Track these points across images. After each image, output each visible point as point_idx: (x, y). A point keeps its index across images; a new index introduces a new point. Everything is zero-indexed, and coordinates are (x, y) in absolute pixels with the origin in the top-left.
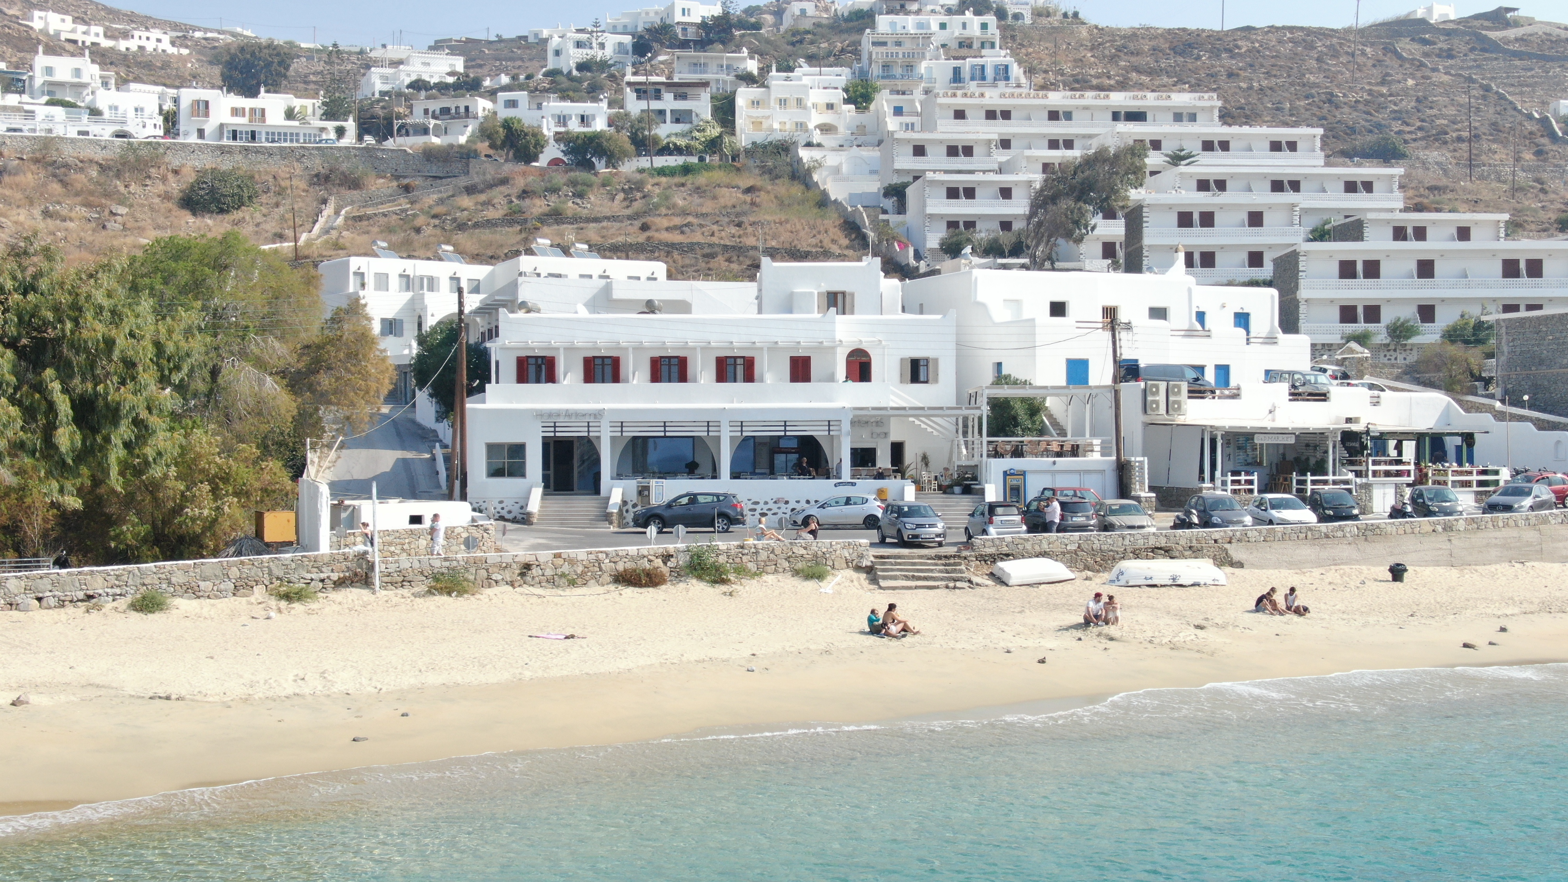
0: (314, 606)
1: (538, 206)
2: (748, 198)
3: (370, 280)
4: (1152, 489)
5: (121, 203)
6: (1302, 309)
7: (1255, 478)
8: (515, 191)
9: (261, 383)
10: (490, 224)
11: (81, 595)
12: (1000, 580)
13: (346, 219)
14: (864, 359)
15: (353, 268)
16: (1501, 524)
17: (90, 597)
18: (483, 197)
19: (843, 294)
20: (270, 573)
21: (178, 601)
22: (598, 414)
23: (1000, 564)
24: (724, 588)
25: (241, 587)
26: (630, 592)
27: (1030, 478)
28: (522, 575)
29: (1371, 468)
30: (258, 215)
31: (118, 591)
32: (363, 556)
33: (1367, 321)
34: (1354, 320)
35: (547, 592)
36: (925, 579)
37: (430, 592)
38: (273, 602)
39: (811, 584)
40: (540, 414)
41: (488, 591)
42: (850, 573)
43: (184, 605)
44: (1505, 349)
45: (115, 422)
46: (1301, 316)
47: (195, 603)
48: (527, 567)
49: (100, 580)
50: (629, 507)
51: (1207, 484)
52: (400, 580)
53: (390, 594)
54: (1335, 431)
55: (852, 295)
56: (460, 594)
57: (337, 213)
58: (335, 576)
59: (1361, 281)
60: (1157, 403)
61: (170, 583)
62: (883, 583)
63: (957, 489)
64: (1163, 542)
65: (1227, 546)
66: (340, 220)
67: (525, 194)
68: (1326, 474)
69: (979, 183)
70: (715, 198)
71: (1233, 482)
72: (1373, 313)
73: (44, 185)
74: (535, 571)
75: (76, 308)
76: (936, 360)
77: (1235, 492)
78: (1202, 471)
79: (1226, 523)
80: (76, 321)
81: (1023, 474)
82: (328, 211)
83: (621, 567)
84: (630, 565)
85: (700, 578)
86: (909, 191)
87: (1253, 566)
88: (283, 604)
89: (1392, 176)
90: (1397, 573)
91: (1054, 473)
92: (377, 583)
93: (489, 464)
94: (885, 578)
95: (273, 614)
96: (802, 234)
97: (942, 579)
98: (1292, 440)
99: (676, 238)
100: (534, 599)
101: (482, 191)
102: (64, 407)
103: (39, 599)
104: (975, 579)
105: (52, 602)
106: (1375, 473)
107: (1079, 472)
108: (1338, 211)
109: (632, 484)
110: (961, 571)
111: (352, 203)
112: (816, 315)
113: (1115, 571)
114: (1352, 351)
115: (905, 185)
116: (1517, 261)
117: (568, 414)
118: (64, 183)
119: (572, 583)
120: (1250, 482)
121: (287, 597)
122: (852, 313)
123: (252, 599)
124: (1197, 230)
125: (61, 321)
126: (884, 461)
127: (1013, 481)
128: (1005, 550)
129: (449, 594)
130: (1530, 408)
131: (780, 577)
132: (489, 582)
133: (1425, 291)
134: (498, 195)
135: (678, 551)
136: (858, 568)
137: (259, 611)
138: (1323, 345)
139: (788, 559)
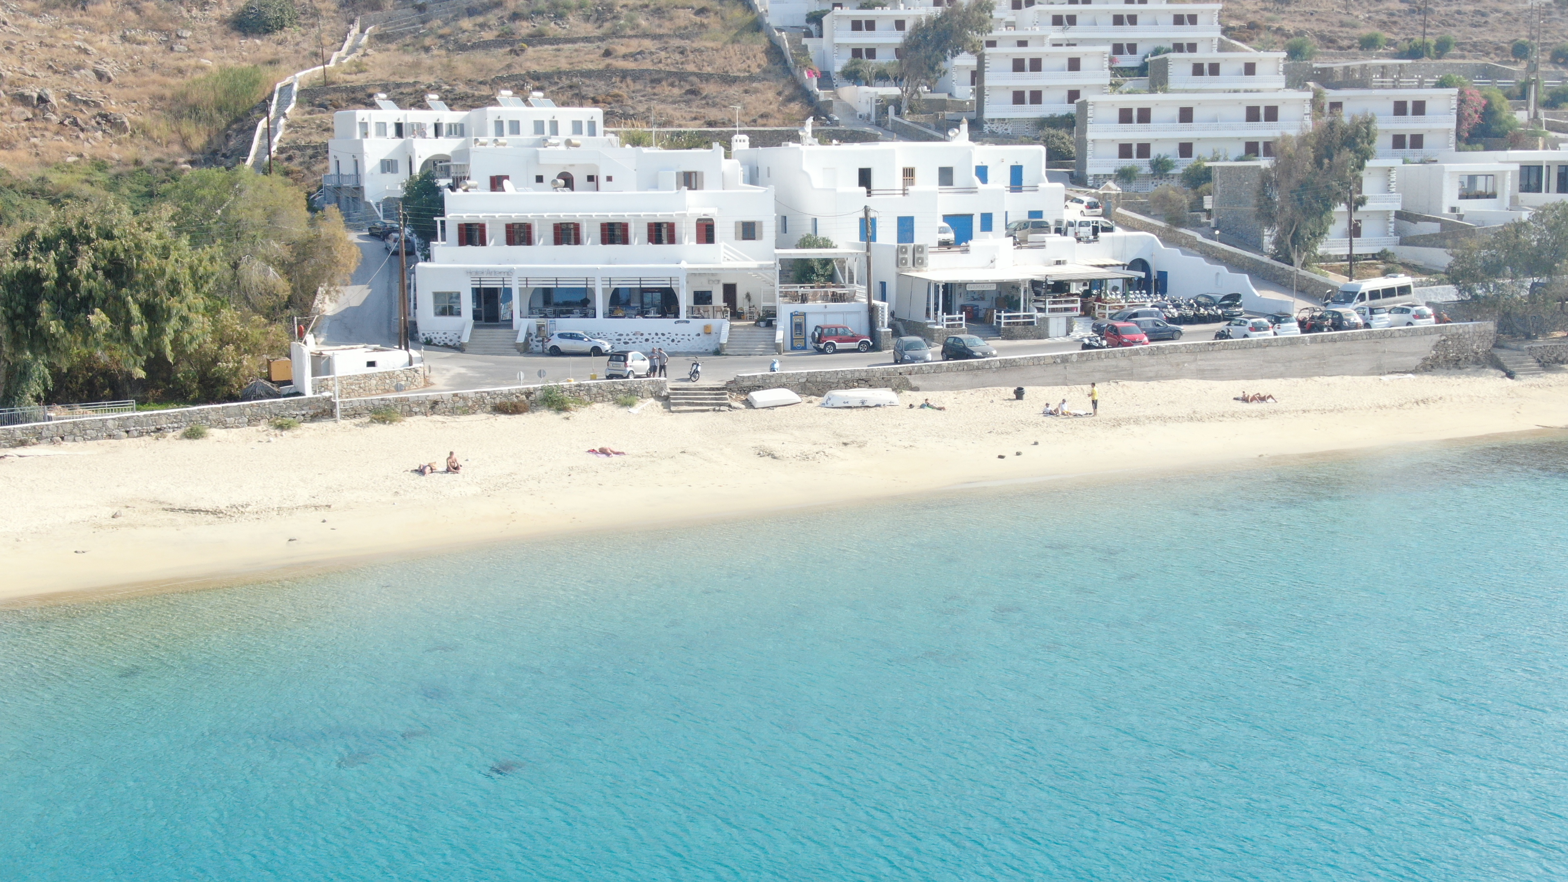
0: (298, 432)
1: (524, 28)
2: (698, 19)
3: (372, 130)
5: (186, 27)
6: (1090, 147)
7: (964, 316)
8: (506, 13)
9: (265, 271)
10: (485, 45)
11: (153, 428)
13: (370, 37)
14: (709, 222)
15: (358, 119)
16: (1103, 356)
17: (159, 430)
18: (480, 19)
19: (696, 173)
20: (270, 413)
21: (213, 431)
22: (510, 272)
24: (564, 414)
25: (252, 421)
26: (503, 418)
27: (809, 317)
28: (432, 408)
29: (1048, 306)
30: (297, 34)
31: (176, 425)
32: (328, 399)
35: (449, 419)
36: (701, 404)
37: (371, 422)
38: (272, 431)
39: (624, 410)
40: (469, 272)
41: (409, 419)
42: (652, 400)
43: (216, 433)
44: (1219, 188)
45: (168, 320)
46: (1089, 153)
47: (224, 431)
48: (436, 403)
49: (164, 419)
50: (533, 337)
52: (353, 413)
53: (348, 423)
55: (702, 173)
56: (391, 422)
57: (362, 31)
58: (311, 412)
59: (1135, 125)
60: (906, 260)
61: (207, 420)
62: (673, 408)
65: (908, 377)
66: (365, 39)
67: (516, 16)
68: (1018, 310)
69: (878, 17)
71: (948, 320)
72: (1144, 150)
74: (440, 406)
75: (138, 246)
76: (761, 223)
78: (928, 310)
80: (139, 257)
81: (804, 314)
82: (355, 30)
83: (498, 401)
84: (504, 400)
85: (549, 407)
88: (278, 432)
90: (1019, 394)
91: (825, 314)
92: (338, 415)
93: (436, 308)
94: (675, 405)
95: (271, 439)
96: (734, 59)
98: (994, 288)
99: (630, 65)
100: (439, 425)
101: (480, 13)
102: (135, 311)
103: (127, 432)
104: (734, 404)
105: (136, 434)
106: (1053, 310)
107: (843, 313)
108: (1168, 40)
109: (533, 322)
111: (374, 23)
113: (826, 397)
114: (1109, 188)
117: (489, 272)
119: (466, 413)
121: (281, 427)
123: (260, 428)
125: (130, 258)
126: (718, 300)
127: (797, 320)
128: (757, 383)
129: (384, 422)
130: (1221, 241)
131: (605, 404)
132: (411, 413)
133: (1186, 133)
134: (492, 18)
135: (535, 389)
136: (658, 397)
137: (263, 437)
138: (1105, 175)
139: (611, 392)
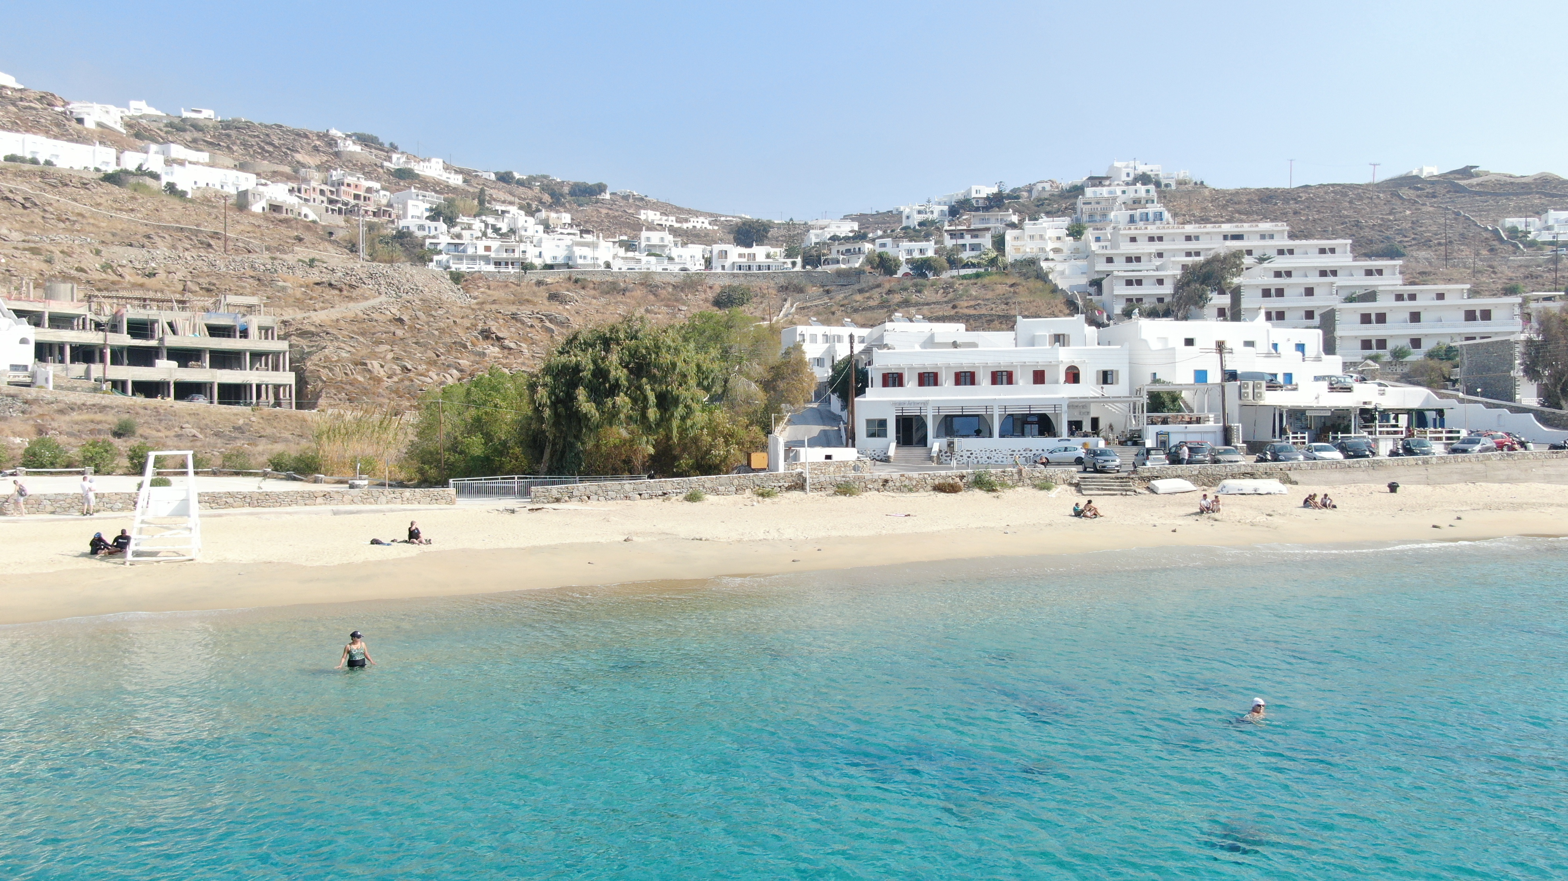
0: (776, 500)
1: (897, 298)
2: (1012, 290)
3: (807, 338)
4: (1244, 442)
5: (684, 304)
6: (1338, 342)
7: (1306, 435)
8: (884, 291)
9: (749, 386)
10: (871, 308)
11: (660, 493)
12: (1152, 491)
13: (796, 309)
14: (1076, 371)
15: (799, 332)
16: (1460, 460)
17: (665, 494)
18: (867, 295)
19: (1064, 335)
20: (754, 483)
21: (708, 496)
22: (926, 403)
23: (1153, 482)
24: (994, 494)
25: (739, 490)
26: (942, 495)
27: (1172, 437)
28: (884, 485)
29: (1378, 429)
30: (751, 308)
31: (678, 491)
32: (800, 474)
33: (1378, 348)
34: (1370, 348)
35: (898, 495)
36: (1109, 490)
37: (835, 494)
38: (755, 498)
39: (1043, 493)
40: (894, 403)
41: (866, 494)
42: (1066, 487)
43: (711, 498)
44: (1466, 361)
45: (677, 406)
46: (1337, 346)
47: (717, 497)
48: (886, 481)
49: (670, 485)
50: (943, 453)
51: (1277, 439)
52: (821, 488)
53: (815, 495)
54: (1355, 408)
55: (1069, 336)
56: (851, 495)
57: (792, 306)
58: (786, 485)
59: (1374, 325)
60: (1247, 393)
61: (704, 487)
62: (1084, 492)
63: (1129, 443)
64: (1249, 470)
65: (1288, 472)
66: (793, 310)
67: (889, 292)
68: (1350, 433)
69: (1144, 276)
70: (993, 290)
71: (1293, 438)
72: (1382, 344)
73: (646, 296)
74: (890, 484)
75: (657, 347)
76: (1117, 371)
77: (1294, 443)
78: (1274, 431)
79: (1287, 459)
80: (657, 354)
81: (1168, 434)
82: (787, 305)
83: (937, 482)
84: (942, 481)
85: (980, 488)
86: (1104, 282)
87: (1304, 483)
88: (760, 498)
89: (1395, 266)
90: (1393, 488)
91: (1186, 433)
92: (808, 488)
93: (867, 431)
94: (1085, 489)
95: (755, 503)
96: (1042, 308)
97: (1119, 490)
98: (1329, 414)
99: (972, 312)
100: (890, 498)
101: (867, 292)
102: (652, 398)
103: (640, 495)
104: (1138, 490)
105: (647, 496)
106: (1381, 433)
107: (1201, 432)
108: (1361, 287)
109: (944, 441)
110: (1130, 486)
111: (800, 300)
112: (1048, 347)
113: (1220, 486)
114: (1368, 365)
115: (1102, 279)
116: (1475, 311)
117: (910, 403)
118: (655, 295)
119: (910, 490)
120: (1304, 438)
121: (762, 495)
122: (1069, 345)
123: (745, 496)
124: (1274, 299)
125: (650, 354)
126: (1087, 427)
127: (1161, 438)
128: (1156, 474)
129: (845, 495)
130: (1482, 396)
131: (1026, 488)
132: (866, 489)
133: (1415, 330)
134: (875, 293)
135: (968, 474)
136: (1070, 484)
137: (748, 502)
138: (1351, 363)
139: (1030, 479)
